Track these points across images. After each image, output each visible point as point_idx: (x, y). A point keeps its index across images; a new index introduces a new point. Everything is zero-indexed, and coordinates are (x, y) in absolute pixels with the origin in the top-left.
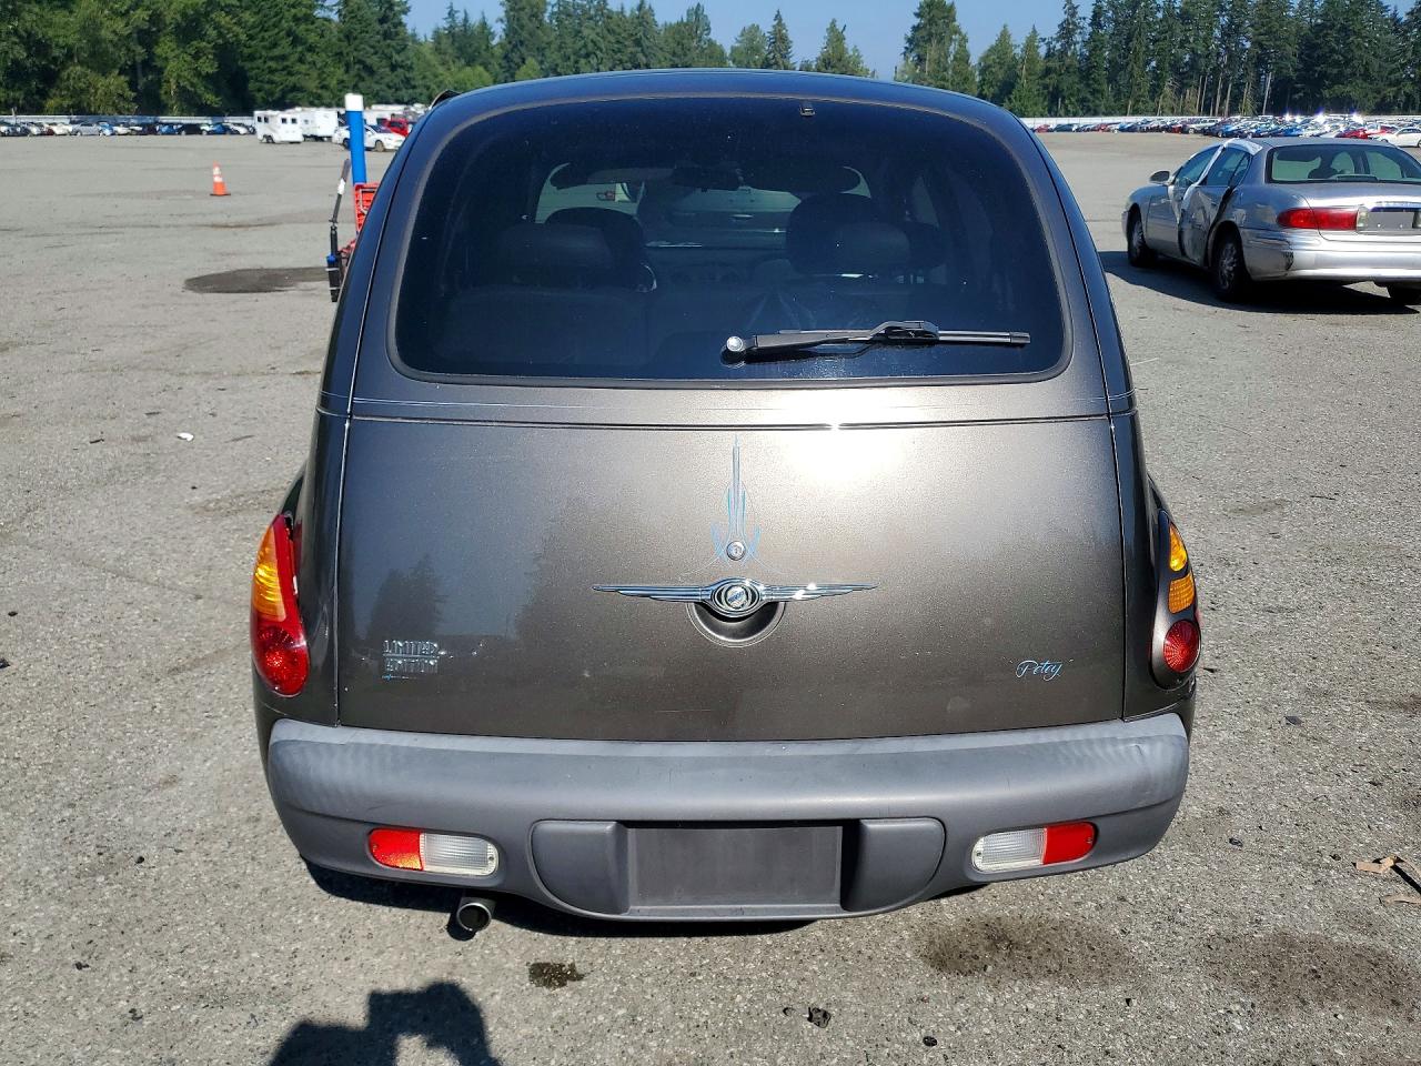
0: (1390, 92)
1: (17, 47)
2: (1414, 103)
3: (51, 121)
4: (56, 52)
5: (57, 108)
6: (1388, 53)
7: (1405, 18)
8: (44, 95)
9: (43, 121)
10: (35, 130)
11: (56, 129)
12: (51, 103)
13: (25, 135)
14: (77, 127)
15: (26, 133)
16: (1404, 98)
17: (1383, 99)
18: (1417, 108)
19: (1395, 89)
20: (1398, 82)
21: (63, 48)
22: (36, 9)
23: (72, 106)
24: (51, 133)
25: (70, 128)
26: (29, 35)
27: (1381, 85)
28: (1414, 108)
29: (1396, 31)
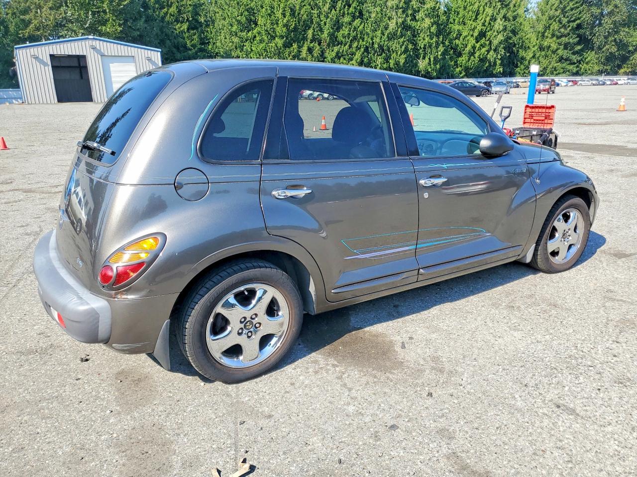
1: (613, 47)
3: (618, 79)
4: (631, 48)
5: (624, 73)
8: (620, 67)
9: (615, 79)
10: (608, 83)
11: (619, 82)
12: (622, 71)
13: (603, 85)
14: (629, 81)
15: (604, 84)
21: (634, 46)
22: (627, 30)
23: (631, 72)
24: (616, 84)
25: (626, 81)
26: (621, 41)
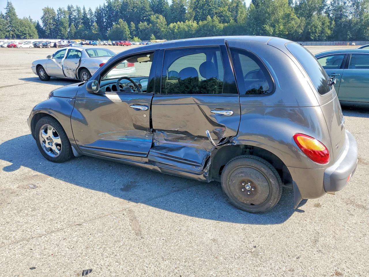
0: (7, 34)
2: (15, 37)
6: (3, 24)
7: (5, 15)
16: (11, 35)
17: (6, 35)
18: (16, 38)
19: (8, 33)
20: (8, 31)
27: (4, 32)
28: (15, 38)
29: (4, 18)
